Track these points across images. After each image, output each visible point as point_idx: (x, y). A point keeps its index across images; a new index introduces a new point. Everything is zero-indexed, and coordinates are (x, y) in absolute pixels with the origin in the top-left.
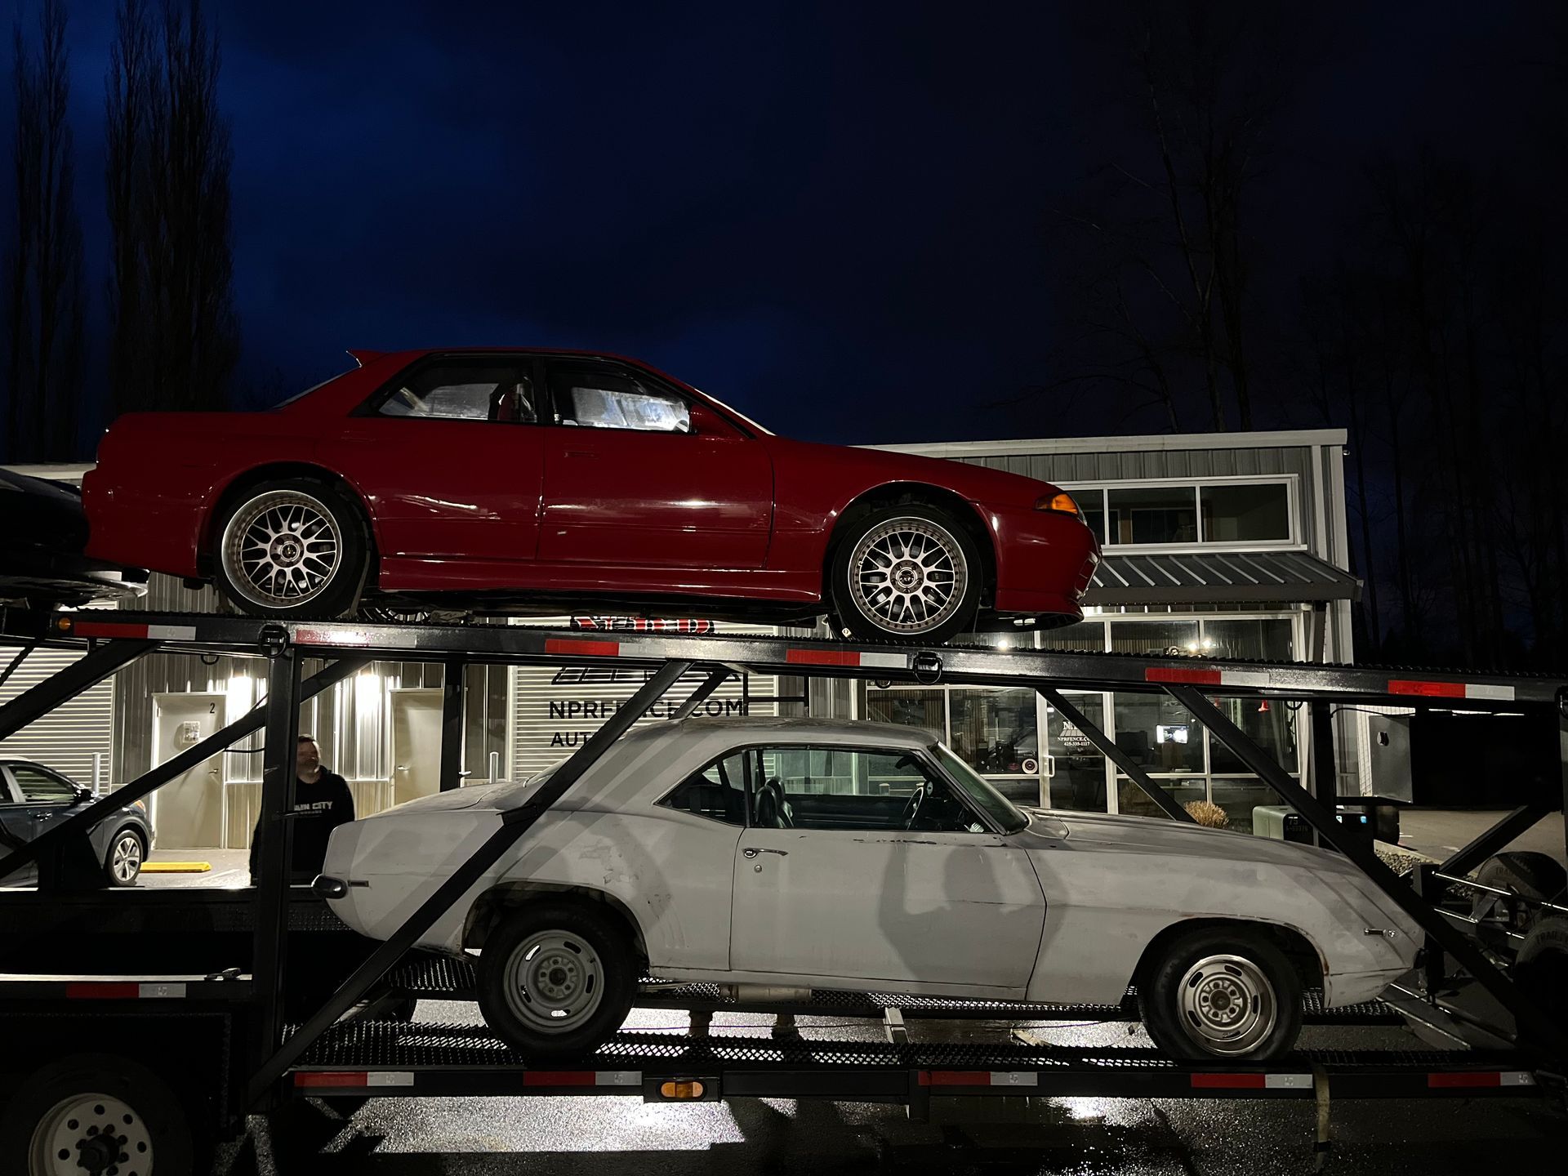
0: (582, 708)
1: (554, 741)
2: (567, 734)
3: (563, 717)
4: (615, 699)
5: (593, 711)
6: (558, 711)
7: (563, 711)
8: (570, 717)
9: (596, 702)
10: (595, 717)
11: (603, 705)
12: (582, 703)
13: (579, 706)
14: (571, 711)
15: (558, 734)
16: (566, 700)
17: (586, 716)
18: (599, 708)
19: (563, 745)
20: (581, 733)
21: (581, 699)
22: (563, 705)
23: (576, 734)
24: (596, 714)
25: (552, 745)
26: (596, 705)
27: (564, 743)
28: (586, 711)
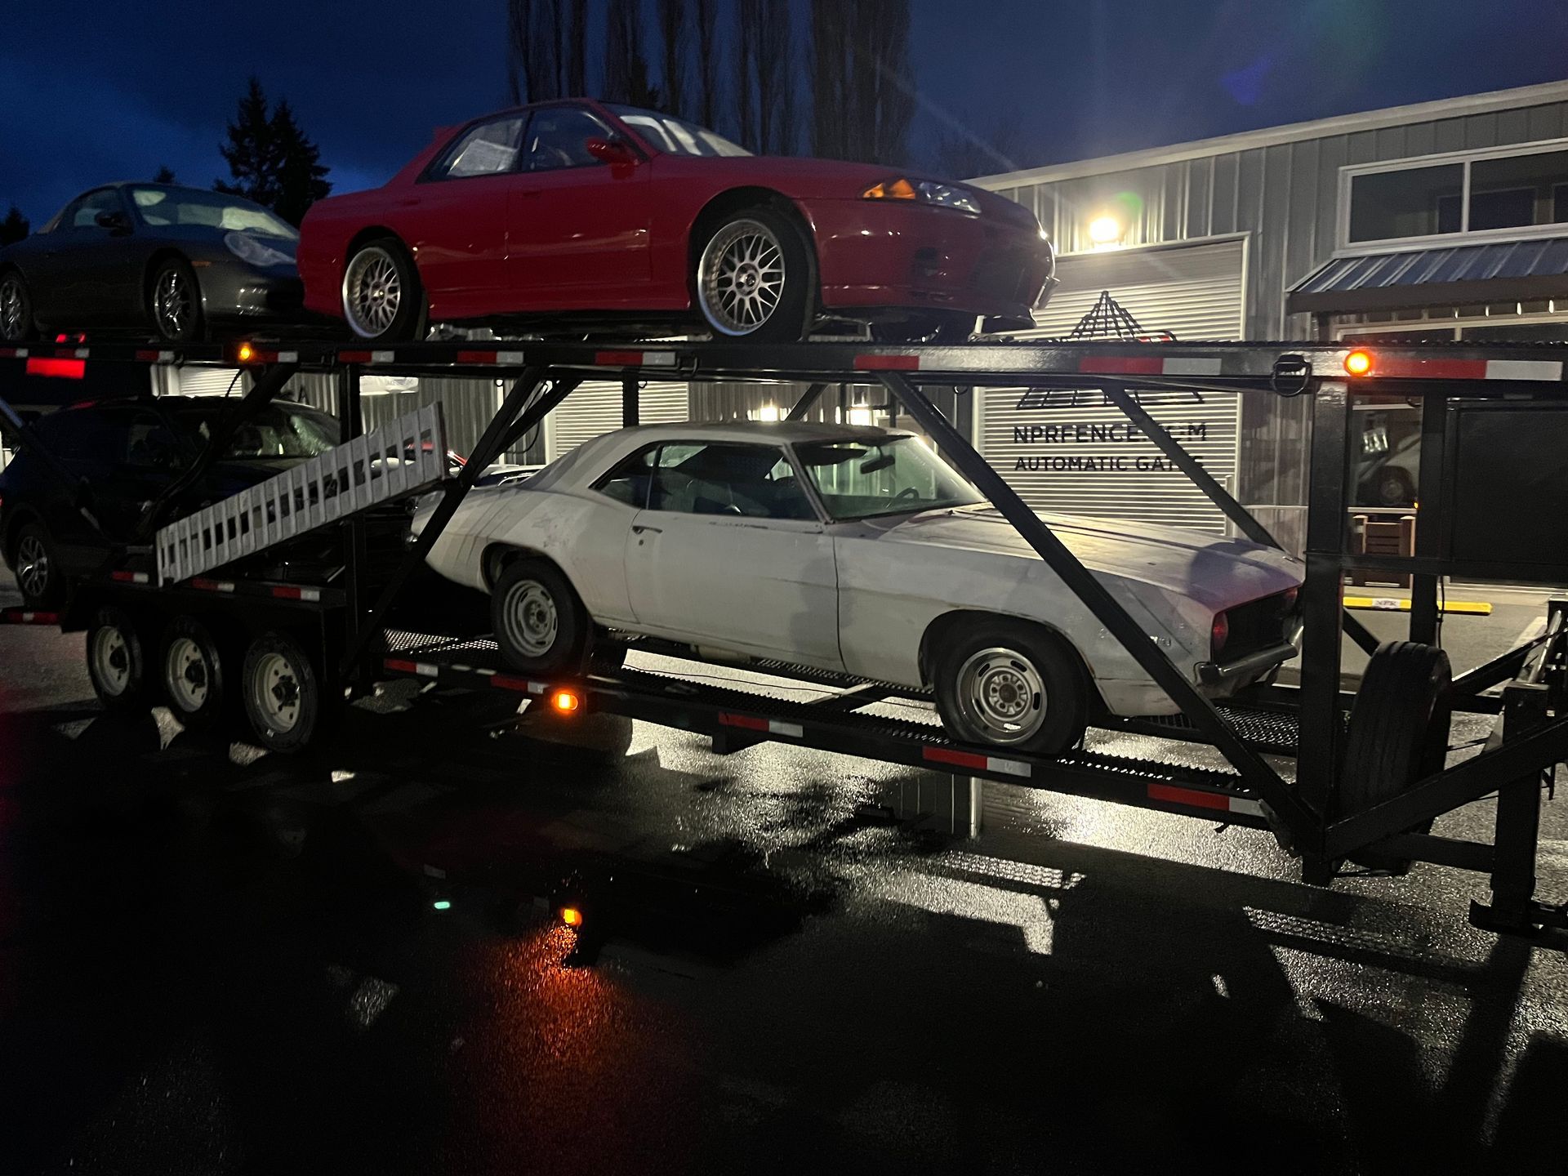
0: (1044, 433)
1: (1018, 466)
2: (1030, 459)
3: (1026, 442)
4: (1075, 423)
5: (1054, 436)
6: (1021, 436)
7: (1026, 436)
8: (1033, 441)
9: (1057, 427)
10: (1056, 441)
11: (1063, 430)
12: (1043, 427)
13: (1041, 430)
14: (1033, 436)
15: (1021, 459)
16: (1029, 425)
17: (1048, 441)
18: (1060, 433)
19: (1026, 469)
20: (1043, 458)
21: (1043, 424)
22: (1026, 430)
23: (1038, 459)
24: (1057, 438)
25: (1016, 469)
26: (1056, 430)
27: (1027, 467)
28: (1048, 436)
